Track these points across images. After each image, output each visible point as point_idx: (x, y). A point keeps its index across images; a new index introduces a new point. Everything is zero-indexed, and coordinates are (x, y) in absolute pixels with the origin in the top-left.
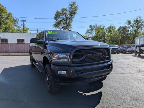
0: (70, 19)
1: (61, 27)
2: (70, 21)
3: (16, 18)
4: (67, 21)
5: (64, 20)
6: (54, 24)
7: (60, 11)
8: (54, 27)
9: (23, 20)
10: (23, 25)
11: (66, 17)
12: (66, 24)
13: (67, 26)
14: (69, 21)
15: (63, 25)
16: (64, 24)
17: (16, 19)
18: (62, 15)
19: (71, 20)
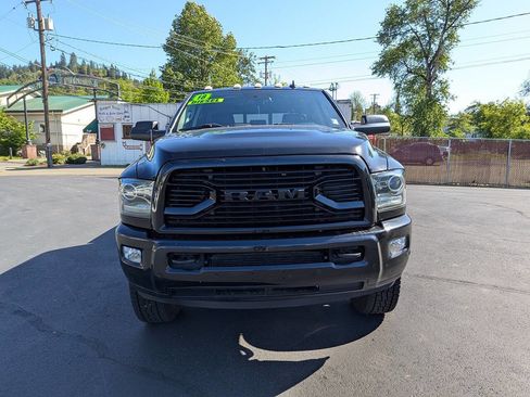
0: (446, 35)
1: (403, 70)
2: (447, 42)
3: (250, 51)
4: (429, 43)
5: (418, 40)
6: (378, 59)
7: (404, 6)
8: (375, 72)
9: (266, 58)
10: (266, 74)
11: (428, 30)
12: (427, 57)
13: (429, 65)
14: (442, 43)
15: (413, 63)
16: (418, 56)
17: (248, 56)
18: (412, 22)
19: (451, 37)
